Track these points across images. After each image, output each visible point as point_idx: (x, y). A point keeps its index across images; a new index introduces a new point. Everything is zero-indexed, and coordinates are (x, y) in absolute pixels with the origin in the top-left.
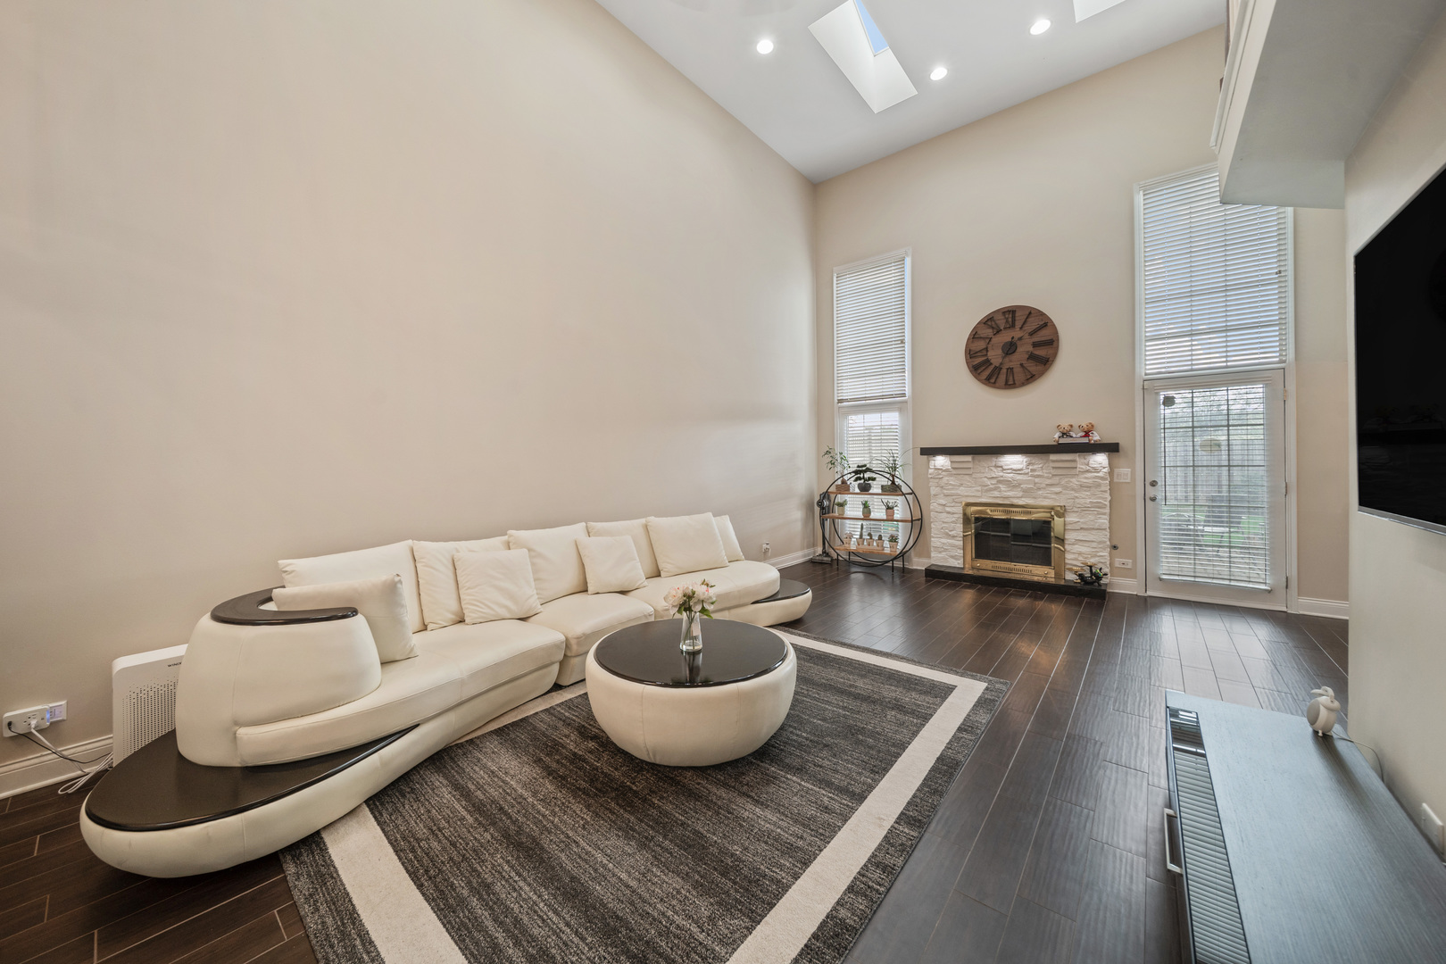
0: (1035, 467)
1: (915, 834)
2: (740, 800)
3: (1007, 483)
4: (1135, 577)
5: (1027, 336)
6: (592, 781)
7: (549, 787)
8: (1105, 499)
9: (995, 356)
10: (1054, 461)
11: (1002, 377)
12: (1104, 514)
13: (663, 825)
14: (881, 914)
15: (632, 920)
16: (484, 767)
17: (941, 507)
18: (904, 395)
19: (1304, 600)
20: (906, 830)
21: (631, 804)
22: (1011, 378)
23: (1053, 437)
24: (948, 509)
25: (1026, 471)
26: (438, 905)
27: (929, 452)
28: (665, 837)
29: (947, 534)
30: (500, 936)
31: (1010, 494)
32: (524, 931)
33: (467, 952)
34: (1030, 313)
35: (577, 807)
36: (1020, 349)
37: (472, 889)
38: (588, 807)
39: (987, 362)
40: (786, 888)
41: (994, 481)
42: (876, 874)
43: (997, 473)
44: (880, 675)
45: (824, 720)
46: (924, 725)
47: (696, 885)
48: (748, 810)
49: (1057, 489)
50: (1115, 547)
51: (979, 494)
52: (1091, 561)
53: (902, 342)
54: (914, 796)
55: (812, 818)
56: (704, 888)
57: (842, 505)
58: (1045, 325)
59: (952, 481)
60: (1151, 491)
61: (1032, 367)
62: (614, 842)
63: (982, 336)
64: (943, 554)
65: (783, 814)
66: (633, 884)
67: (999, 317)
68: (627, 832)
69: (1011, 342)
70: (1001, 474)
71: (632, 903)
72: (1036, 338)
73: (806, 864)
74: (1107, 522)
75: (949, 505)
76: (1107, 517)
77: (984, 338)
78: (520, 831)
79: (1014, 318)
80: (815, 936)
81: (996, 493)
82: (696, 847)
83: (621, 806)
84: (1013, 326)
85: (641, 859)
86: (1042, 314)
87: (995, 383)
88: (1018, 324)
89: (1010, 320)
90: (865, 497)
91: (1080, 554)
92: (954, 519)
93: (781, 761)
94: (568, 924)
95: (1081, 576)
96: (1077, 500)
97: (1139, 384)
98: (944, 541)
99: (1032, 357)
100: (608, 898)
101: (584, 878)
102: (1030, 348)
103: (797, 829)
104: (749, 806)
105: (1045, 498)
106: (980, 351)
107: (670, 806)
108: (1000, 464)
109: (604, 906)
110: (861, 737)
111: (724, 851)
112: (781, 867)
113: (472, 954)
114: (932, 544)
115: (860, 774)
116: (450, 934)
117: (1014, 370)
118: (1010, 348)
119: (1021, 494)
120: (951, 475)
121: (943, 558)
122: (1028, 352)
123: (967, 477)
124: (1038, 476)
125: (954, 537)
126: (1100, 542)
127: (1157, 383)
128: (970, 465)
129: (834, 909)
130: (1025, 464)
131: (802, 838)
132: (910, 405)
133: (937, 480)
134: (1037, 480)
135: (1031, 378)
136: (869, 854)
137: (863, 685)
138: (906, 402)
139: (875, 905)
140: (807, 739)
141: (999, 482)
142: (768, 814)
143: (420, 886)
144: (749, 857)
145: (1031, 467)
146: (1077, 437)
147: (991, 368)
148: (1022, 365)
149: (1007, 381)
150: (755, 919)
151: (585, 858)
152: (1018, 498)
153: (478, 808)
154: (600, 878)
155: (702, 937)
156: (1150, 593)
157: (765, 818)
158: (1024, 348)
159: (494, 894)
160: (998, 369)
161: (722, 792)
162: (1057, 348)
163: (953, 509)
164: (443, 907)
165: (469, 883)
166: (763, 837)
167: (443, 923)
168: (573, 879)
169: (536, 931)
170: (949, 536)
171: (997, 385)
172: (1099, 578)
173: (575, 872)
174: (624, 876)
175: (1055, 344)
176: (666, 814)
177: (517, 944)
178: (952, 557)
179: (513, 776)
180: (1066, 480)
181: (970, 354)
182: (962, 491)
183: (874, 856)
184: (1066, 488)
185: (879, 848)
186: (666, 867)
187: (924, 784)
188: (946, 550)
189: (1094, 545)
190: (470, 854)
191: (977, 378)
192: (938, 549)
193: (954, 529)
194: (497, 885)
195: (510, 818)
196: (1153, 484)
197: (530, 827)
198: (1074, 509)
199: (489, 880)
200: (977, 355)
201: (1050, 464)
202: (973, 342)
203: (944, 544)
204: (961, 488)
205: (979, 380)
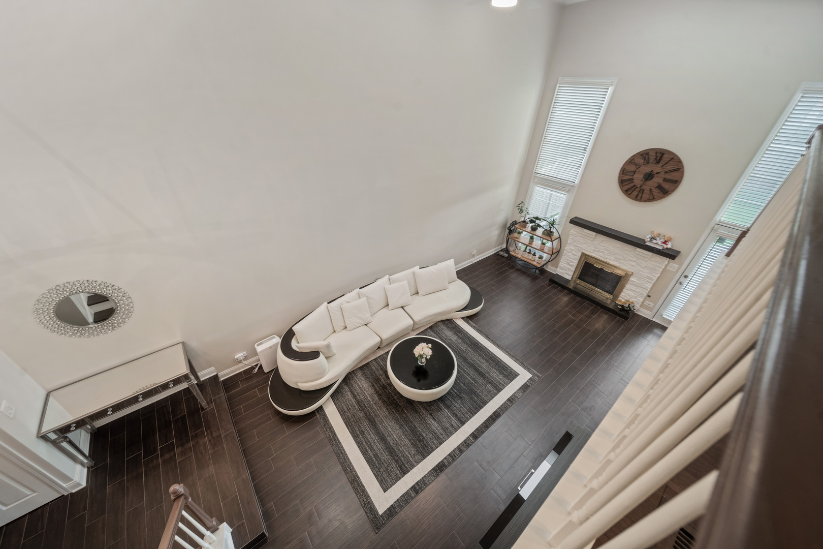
1: (473, 441)
2: (429, 416)
3: (609, 251)
4: (651, 311)
5: (663, 173)
6: (388, 399)
7: (377, 398)
8: (655, 277)
9: (638, 178)
11: (635, 193)
12: (651, 283)
13: (407, 421)
14: (454, 463)
15: (396, 450)
16: (358, 385)
17: (570, 250)
18: (574, 183)
20: (471, 439)
21: (398, 411)
22: (641, 195)
24: (573, 252)
27: (574, 222)
28: (406, 425)
29: (568, 263)
30: (367, 448)
31: (608, 257)
32: (372, 447)
34: (672, 159)
35: (384, 409)
36: (655, 180)
37: (360, 432)
38: (387, 409)
39: (631, 180)
40: (434, 450)
41: (602, 248)
42: (457, 452)
44: (494, 361)
45: (464, 384)
46: (497, 394)
47: (412, 444)
48: (430, 420)
49: (634, 264)
50: (649, 296)
51: (592, 251)
53: (586, 149)
54: (479, 427)
55: (447, 428)
56: (414, 445)
57: (520, 233)
58: (677, 170)
59: (581, 240)
60: (682, 280)
61: (656, 192)
62: (393, 424)
63: (636, 162)
64: (563, 271)
65: (439, 424)
66: (397, 439)
67: (653, 154)
68: (397, 421)
69: (650, 174)
71: (396, 445)
72: (668, 176)
73: (441, 444)
74: (650, 287)
75: (575, 250)
76: (651, 285)
77: (636, 165)
78: (370, 415)
79: (661, 157)
80: (437, 466)
81: (601, 254)
82: (414, 431)
83: (396, 411)
84: (658, 162)
85: (399, 432)
86: (680, 161)
87: (630, 194)
88: (662, 163)
89: (658, 158)
91: (629, 295)
92: (574, 257)
93: (445, 402)
94: (382, 448)
95: (622, 306)
96: (641, 272)
97: (712, 224)
98: (566, 265)
99: (660, 187)
100: (391, 442)
101: (386, 435)
102: (661, 181)
103: (441, 431)
104: (431, 419)
105: (625, 265)
106: (630, 172)
107: (409, 415)
109: (390, 444)
110: (473, 396)
111: (421, 434)
112: (434, 443)
114: (560, 265)
115: (467, 413)
117: (645, 191)
118: (649, 176)
119: (614, 259)
120: (582, 238)
121: (563, 273)
122: (658, 183)
123: (589, 241)
124: (627, 254)
125: (571, 266)
126: (642, 294)
127: (721, 229)
128: (593, 237)
129: (443, 459)
131: (442, 435)
132: (576, 189)
133: (573, 237)
134: (625, 255)
135: (652, 199)
136: (458, 445)
137: (484, 366)
138: (574, 187)
139: (454, 460)
140: (456, 393)
141: (605, 250)
142: (435, 424)
143: (348, 428)
144: (426, 438)
146: (657, 244)
147: (632, 185)
148: (651, 190)
149: (637, 196)
150: (424, 457)
151: (386, 428)
152: (612, 260)
153: (358, 403)
154: (389, 436)
155: (411, 459)
156: (654, 320)
157: (434, 425)
158: (657, 180)
159: (365, 435)
160: (636, 186)
161: (424, 412)
162: (676, 187)
163: (576, 253)
165: (359, 430)
166: (432, 432)
168: (383, 434)
169: (375, 448)
170: (569, 264)
171: (631, 196)
172: (632, 308)
173: (384, 432)
174: (395, 436)
175: (677, 183)
176: (408, 417)
177: (371, 451)
178: (567, 274)
179: (367, 391)
180: (641, 261)
181: (623, 171)
182: (584, 247)
183: (459, 446)
184: (638, 265)
185: (461, 444)
186: (405, 436)
187: (484, 422)
188: (565, 270)
189: (638, 294)
190: (358, 420)
191: (620, 187)
192: (561, 268)
193: (573, 262)
194: (366, 432)
195: (367, 409)
196: (686, 277)
197: (372, 414)
198: (637, 276)
199: (363, 430)
200: (628, 173)
201: (636, 252)
202: (628, 164)
203: (565, 267)
204: (585, 245)
205: (621, 190)
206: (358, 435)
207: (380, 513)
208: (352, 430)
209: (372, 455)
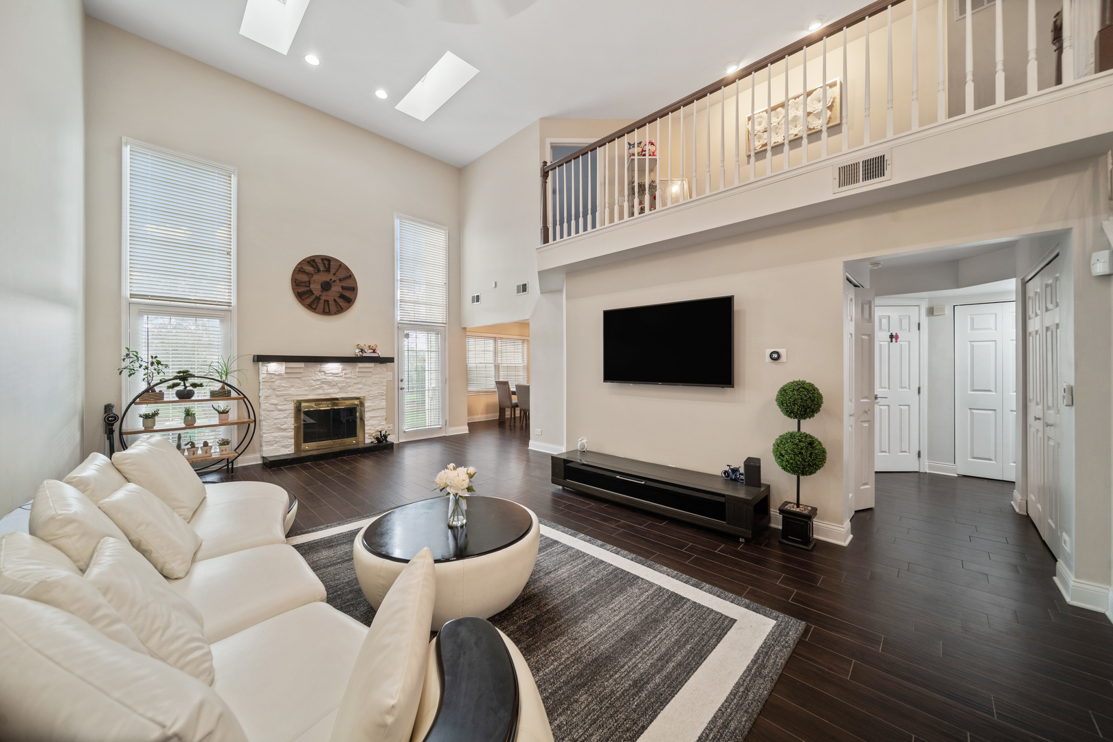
0: (347, 371)
3: (329, 383)
4: (394, 434)
5: (338, 281)
8: (384, 390)
9: (316, 288)
10: (360, 368)
11: (321, 306)
12: (383, 400)
17: (273, 406)
18: (229, 304)
19: (451, 429)
22: (327, 307)
23: (354, 352)
24: (279, 407)
25: (341, 374)
26: (659, 707)
27: (261, 359)
29: (278, 428)
30: (671, 665)
31: (331, 391)
32: (665, 654)
33: (687, 678)
34: (340, 266)
35: (552, 646)
36: (334, 288)
39: (311, 292)
41: (319, 383)
43: (321, 376)
47: (620, 593)
49: (360, 386)
50: (389, 419)
51: (307, 393)
52: (379, 428)
53: (229, 253)
56: (621, 590)
57: (150, 416)
58: (349, 277)
59: (284, 383)
60: (401, 385)
61: (341, 303)
63: (305, 271)
64: (276, 446)
66: (622, 615)
67: (319, 261)
69: (326, 283)
70: (324, 377)
71: (635, 614)
72: (344, 284)
74: (384, 404)
75: (280, 403)
76: (385, 401)
77: (306, 273)
79: (329, 265)
81: (320, 391)
84: (328, 270)
86: (347, 269)
87: (315, 309)
88: (332, 270)
89: (326, 265)
90: (187, 405)
91: (373, 426)
92: (285, 415)
94: (655, 637)
95: (377, 439)
96: (371, 392)
97: (396, 325)
98: (275, 434)
99: (342, 296)
100: (633, 623)
101: (621, 634)
102: (340, 289)
105: (353, 392)
106: (304, 282)
108: (323, 369)
109: (638, 626)
113: (687, 674)
114: (265, 440)
116: (678, 692)
117: (330, 302)
118: (326, 286)
119: (338, 390)
120: (283, 379)
121: (276, 449)
122: (339, 292)
123: (297, 380)
124: (349, 378)
125: (285, 430)
126: (382, 417)
127: (404, 326)
128: (302, 371)
130: (340, 369)
132: (235, 314)
133: (270, 384)
134: (348, 380)
135: (340, 310)
138: (230, 311)
141: (323, 383)
143: (644, 728)
145: (344, 372)
146: (368, 353)
147: (313, 297)
148: (335, 300)
149: (324, 310)
151: (603, 637)
152: (336, 393)
154: (619, 628)
155: (651, 591)
156: (401, 441)
158: (336, 289)
159: (642, 676)
160: (318, 298)
162: (356, 294)
163: (284, 406)
164: (659, 703)
165: (635, 695)
167: (672, 698)
168: (622, 639)
169: (663, 650)
170: (280, 430)
171: (317, 310)
172: (385, 437)
173: (616, 638)
175: (355, 290)
178: (284, 448)
180: (365, 380)
181: (295, 284)
182: (292, 392)
184: (365, 385)
188: (277, 442)
189: (379, 418)
190: (606, 703)
191: (301, 303)
192: (269, 443)
193: (285, 423)
194: (633, 676)
195: (560, 688)
196: (402, 381)
197: (574, 670)
198: (370, 398)
199: (630, 682)
200: (302, 284)
201: (357, 370)
202: (298, 274)
203: (276, 437)
204: (292, 389)
205: (303, 305)
206: (651, 694)
207: (774, 622)
208: (644, 714)
209: (683, 652)
